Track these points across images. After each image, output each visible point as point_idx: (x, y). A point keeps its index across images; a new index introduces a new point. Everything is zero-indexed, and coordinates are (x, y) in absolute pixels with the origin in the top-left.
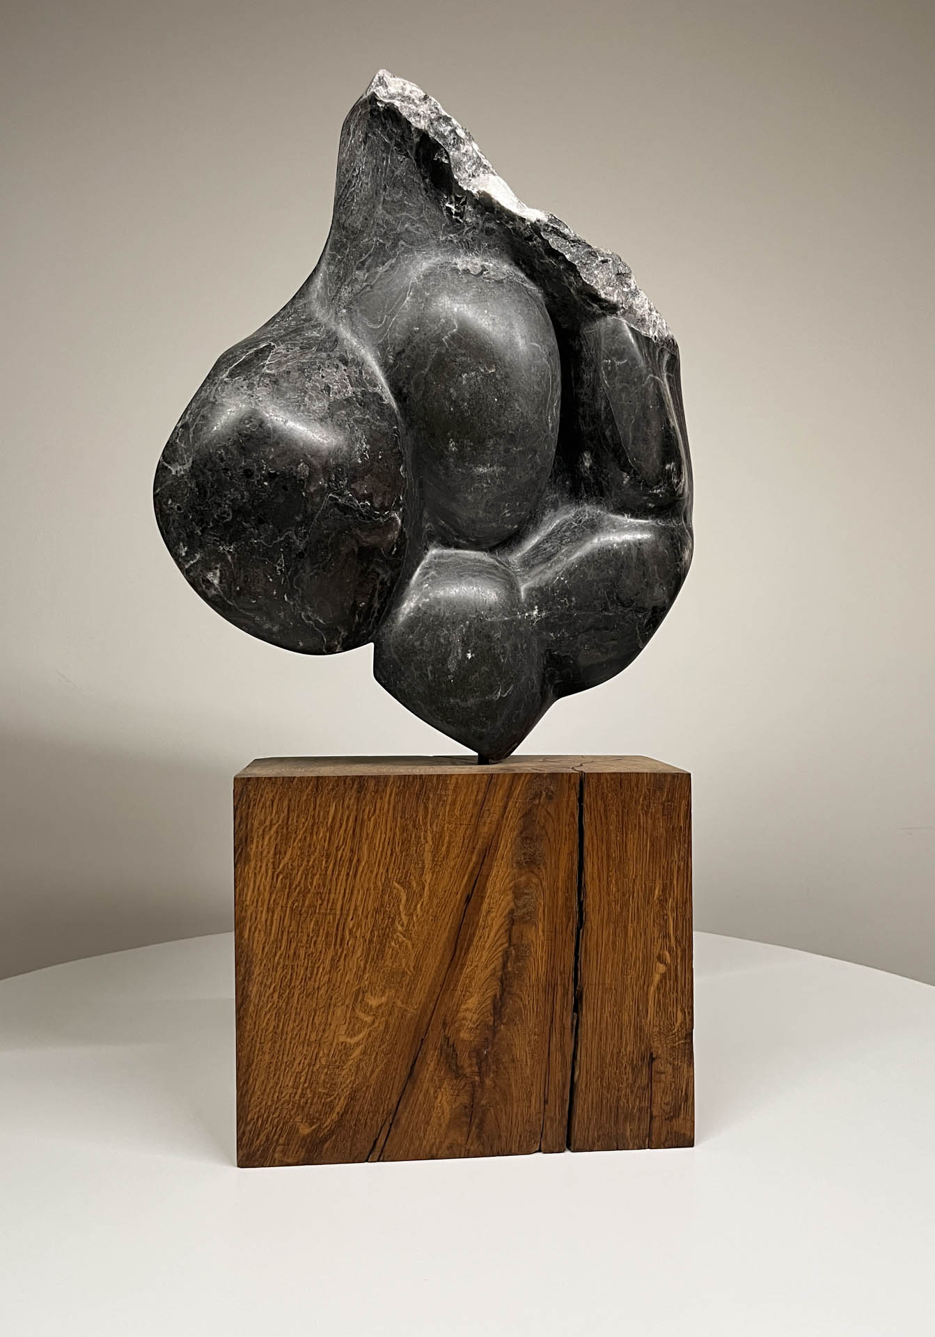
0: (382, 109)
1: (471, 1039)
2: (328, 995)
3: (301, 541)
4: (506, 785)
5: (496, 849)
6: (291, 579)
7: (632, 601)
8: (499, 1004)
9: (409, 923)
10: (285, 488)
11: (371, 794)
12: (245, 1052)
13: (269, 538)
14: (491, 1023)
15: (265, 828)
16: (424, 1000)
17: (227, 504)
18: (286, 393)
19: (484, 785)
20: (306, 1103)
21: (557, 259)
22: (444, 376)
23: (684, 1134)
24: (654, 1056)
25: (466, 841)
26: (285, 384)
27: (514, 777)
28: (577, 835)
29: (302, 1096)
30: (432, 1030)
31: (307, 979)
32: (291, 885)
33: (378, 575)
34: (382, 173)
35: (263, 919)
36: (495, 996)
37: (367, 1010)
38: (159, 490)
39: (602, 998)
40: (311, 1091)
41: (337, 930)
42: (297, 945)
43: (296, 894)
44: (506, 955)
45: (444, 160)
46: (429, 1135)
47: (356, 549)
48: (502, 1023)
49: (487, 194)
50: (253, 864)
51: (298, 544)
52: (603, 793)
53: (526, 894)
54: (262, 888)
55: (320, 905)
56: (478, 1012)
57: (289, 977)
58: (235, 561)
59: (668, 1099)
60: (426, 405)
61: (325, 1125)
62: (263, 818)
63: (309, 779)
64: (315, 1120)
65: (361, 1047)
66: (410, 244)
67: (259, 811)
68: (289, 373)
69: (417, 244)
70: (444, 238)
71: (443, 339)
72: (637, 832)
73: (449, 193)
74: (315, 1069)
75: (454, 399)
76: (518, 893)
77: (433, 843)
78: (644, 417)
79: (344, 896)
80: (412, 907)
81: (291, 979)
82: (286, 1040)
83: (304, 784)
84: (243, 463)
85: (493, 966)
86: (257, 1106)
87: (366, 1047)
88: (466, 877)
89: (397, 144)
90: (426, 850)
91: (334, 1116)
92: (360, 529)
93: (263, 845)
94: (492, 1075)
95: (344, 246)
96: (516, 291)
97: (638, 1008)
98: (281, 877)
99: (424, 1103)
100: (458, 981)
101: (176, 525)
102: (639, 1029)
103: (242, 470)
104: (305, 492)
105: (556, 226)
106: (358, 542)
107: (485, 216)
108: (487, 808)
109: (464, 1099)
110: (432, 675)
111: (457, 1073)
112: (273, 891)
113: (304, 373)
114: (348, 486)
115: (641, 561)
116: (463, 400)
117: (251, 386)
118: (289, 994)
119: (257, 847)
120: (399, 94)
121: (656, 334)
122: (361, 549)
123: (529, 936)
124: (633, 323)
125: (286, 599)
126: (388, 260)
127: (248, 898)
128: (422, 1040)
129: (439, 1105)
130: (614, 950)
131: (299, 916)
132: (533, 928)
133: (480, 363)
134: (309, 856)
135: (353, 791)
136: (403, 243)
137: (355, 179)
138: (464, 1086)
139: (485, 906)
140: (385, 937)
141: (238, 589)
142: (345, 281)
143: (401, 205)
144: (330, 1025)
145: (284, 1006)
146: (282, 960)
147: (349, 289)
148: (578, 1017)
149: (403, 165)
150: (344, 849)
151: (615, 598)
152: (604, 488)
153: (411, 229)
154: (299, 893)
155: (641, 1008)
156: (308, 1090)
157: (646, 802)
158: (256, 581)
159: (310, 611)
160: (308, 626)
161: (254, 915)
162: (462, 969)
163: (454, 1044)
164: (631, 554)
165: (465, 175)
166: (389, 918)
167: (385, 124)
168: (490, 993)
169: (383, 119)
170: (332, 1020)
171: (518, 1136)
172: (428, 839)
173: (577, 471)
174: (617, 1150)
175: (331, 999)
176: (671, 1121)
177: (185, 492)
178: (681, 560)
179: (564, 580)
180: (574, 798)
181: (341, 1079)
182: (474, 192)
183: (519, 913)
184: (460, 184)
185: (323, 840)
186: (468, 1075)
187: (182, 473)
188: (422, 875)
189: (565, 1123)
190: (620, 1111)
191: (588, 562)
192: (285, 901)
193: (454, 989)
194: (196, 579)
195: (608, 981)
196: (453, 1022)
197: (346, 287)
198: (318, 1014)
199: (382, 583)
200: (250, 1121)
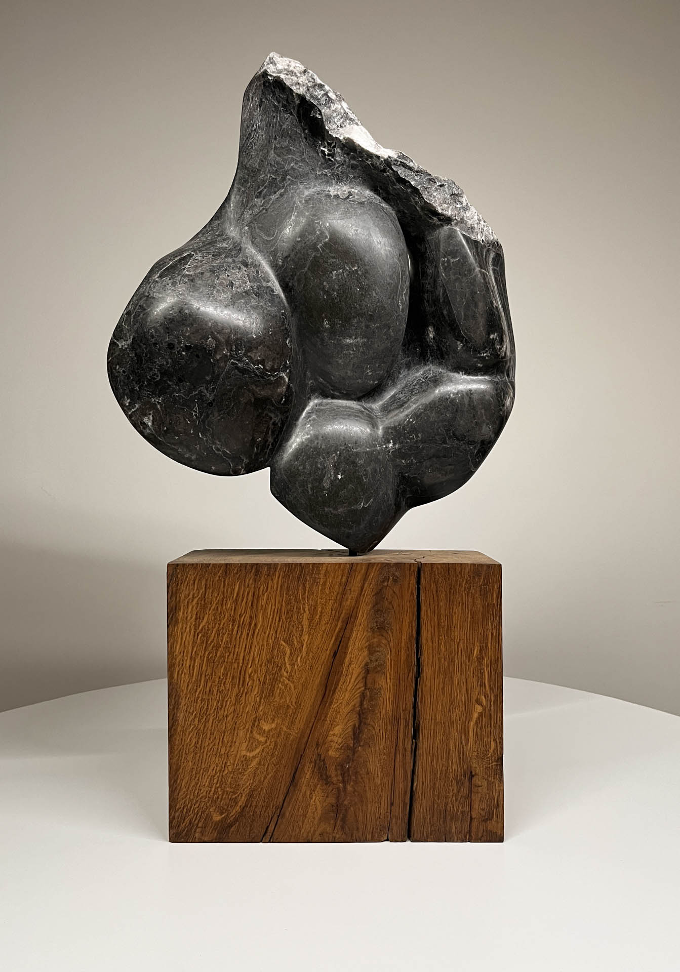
0: (271, 81)
1: (337, 756)
2: (234, 720)
3: (210, 394)
4: (363, 571)
5: (356, 617)
6: (203, 421)
7: (465, 437)
8: (358, 731)
9: (292, 671)
10: (198, 356)
11: (265, 577)
12: (174, 760)
13: (187, 392)
14: (352, 745)
15: (189, 599)
16: (302, 727)
17: (156, 368)
18: (200, 288)
19: (347, 571)
20: (218, 798)
21: (405, 185)
22: (319, 273)
23: (496, 832)
24: (473, 773)
25: (334, 612)
26: (200, 282)
27: (368, 566)
28: (416, 609)
29: (215, 793)
30: (309, 749)
31: (219, 709)
32: (207, 642)
33: (271, 418)
34: (273, 127)
35: (188, 665)
36: (355, 725)
37: (262, 732)
38: (110, 359)
39: (434, 730)
40: (221, 789)
41: (240, 674)
42: (211, 685)
43: (211, 648)
44: (363, 696)
45: (317, 116)
46: (306, 825)
47: (253, 400)
48: (360, 746)
49: (350, 139)
50: (180, 625)
51: (208, 396)
52: (435, 579)
53: (378, 651)
54: (187, 643)
55: (228, 656)
56: (342, 736)
57: (206, 707)
58: (163, 409)
59: (484, 806)
60: (306, 294)
61: (231, 815)
62: (187, 593)
63: (220, 565)
64: (224, 811)
65: (257, 759)
66: (295, 178)
67: (184, 589)
68: (202, 273)
69: (300, 177)
70: (320, 173)
71: (318, 246)
72: (460, 607)
73: (323, 139)
74: (224, 773)
75: (326, 290)
76: (371, 650)
77: (309, 613)
78: (473, 301)
79: (245, 651)
80: (295, 659)
81: (207, 709)
82: (203, 752)
83: (216, 570)
84: (167, 339)
85: (353, 703)
86: (183, 799)
87: (260, 759)
88: (334, 638)
89: (284, 106)
90: (304, 617)
91: (238, 809)
92: (256, 385)
93: (187, 613)
94: (352, 783)
95: (246, 181)
96: (374, 209)
97: (461, 737)
98: (200, 635)
99: (302, 802)
100: (327, 714)
101: (122, 384)
102: (462, 753)
103: (167, 344)
104: (213, 359)
105: (403, 161)
106: (254, 394)
107: (350, 156)
108: (348, 588)
109: (331, 800)
110: (311, 491)
111: (326, 780)
112: (195, 646)
113: (214, 273)
114: (245, 355)
115: (472, 407)
116: (333, 290)
117: (174, 284)
118: (206, 719)
119: (183, 613)
120: (285, 70)
121: (483, 238)
122: (257, 399)
123: (380, 682)
124: (464, 231)
125: (200, 436)
126: (278, 190)
127: (177, 651)
128: (302, 755)
129: (313, 803)
130: (443, 694)
131: (213, 664)
132: (383, 676)
133: (346, 263)
134: (220, 620)
135: (252, 574)
136: (290, 177)
137: (253, 132)
138: (332, 790)
139: (347, 660)
140: (275, 680)
141: (165, 428)
142: (247, 206)
143: (287, 150)
144: (235, 742)
145: (202, 729)
146: (200, 695)
147: (250, 212)
148: (416, 743)
149: (288, 121)
150: (245, 616)
151: (452, 434)
152: (444, 353)
153: (296, 167)
154: (213, 647)
155: (463, 737)
156: (219, 789)
157: (468, 586)
158: (178, 423)
159: (219, 445)
160: (218, 455)
161: (181, 662)
162: (330, 705)
163: (324, 760)
164: (464, 401)
165: (334, 126)
166: (277, 667)
167: (274, 91)
168: (351, 724)
169: (272, 88)
170: (236, 738)
171: (371, 829)
172: (306, 609)
173: (424, 340)
174: (446, 842)
175: (236, 724)
176: (486, 822)
177: (128, 360)
178: (504, 405)
179: (413, 421)
180: (413, 581)
181: (241, 782)
182: (341, 138)
183: (372, 666)
184: (330, 133)
185: (230, 610)
186: (334, 782)
187: (126, 346)
188: (301, 636)
189: (406, 821)
190: (447, 813)
191: (431, 407)
192: (203, 652)
193: (325, 720)
194: (136, 422)
195: (438, 717)
196: (324, 743)
197: (248, 211)
198: (226, 735)
199: (274, 424)
200: (178, 810)
